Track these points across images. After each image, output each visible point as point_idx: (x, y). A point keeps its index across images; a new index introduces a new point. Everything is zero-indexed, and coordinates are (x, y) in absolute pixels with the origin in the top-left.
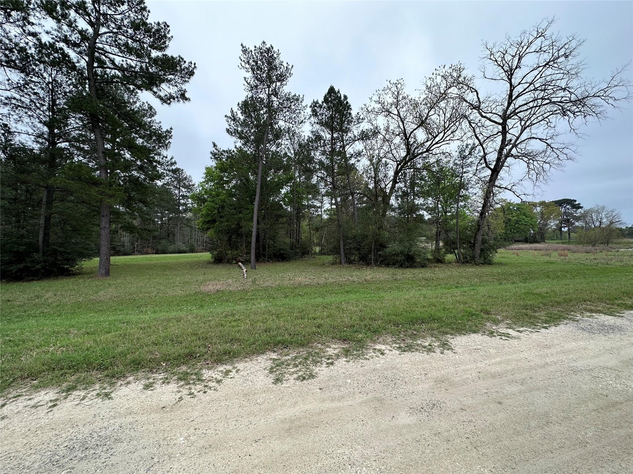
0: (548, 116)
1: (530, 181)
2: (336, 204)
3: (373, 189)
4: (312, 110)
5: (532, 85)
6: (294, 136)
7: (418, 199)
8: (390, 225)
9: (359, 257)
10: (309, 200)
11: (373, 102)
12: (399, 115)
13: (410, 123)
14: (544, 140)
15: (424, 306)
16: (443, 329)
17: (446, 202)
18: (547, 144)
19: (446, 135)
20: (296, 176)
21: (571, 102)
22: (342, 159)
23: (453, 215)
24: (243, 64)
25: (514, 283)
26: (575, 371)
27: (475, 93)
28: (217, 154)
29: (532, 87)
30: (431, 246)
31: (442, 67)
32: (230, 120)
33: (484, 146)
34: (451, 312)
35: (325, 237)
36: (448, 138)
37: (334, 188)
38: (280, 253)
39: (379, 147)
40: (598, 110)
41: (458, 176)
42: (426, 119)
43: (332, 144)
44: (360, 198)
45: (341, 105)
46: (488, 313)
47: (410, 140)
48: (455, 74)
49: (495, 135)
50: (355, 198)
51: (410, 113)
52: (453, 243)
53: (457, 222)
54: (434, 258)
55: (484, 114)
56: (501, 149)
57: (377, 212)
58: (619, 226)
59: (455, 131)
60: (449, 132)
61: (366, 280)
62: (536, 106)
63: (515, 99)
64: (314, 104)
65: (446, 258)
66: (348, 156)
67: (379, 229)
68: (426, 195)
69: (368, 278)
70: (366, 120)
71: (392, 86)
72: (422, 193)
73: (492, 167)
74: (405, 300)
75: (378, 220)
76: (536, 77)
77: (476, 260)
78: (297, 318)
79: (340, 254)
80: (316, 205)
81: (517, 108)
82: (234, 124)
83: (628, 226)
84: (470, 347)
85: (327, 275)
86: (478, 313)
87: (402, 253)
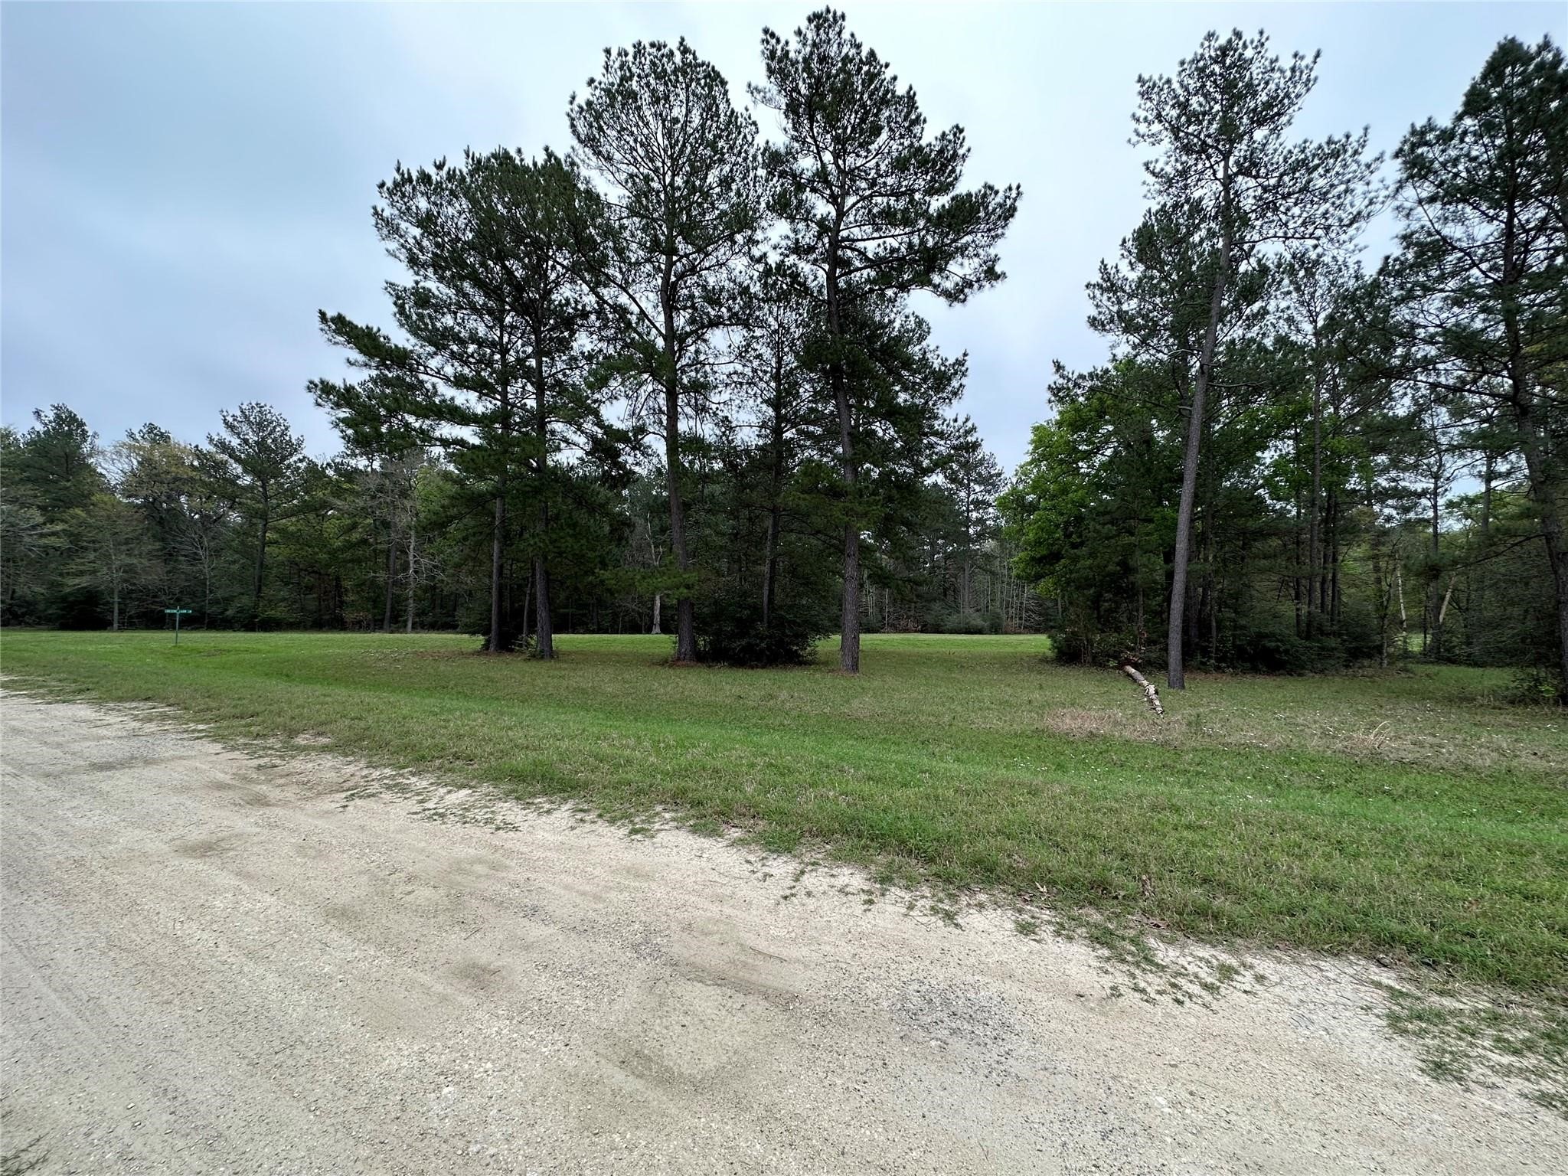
10: (1374, 472)
20: (1321, 400)
24: (1143, 128)
28: (1063, 388)
32: (1098, 293)
37: (1522, 413)
38: (1263, 647)
80: (1407, 489)
82: (1109, 298)
85: (1501, 741)
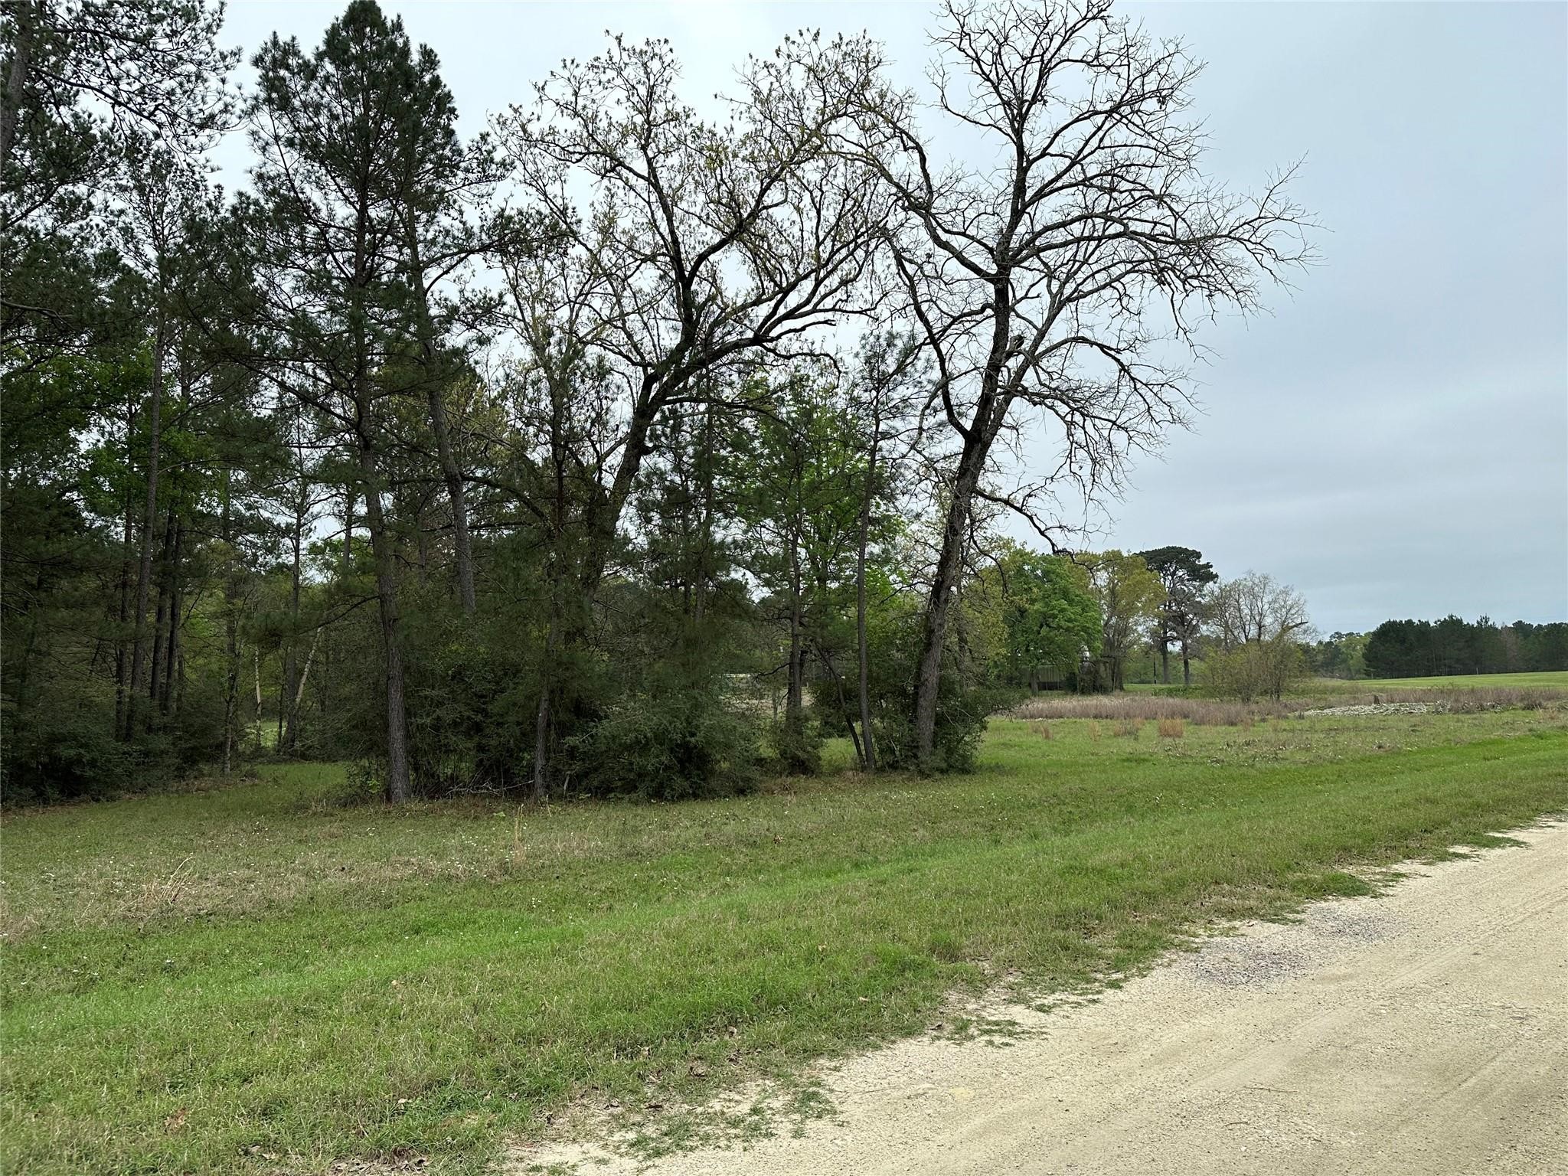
0: (1122, 275)
1: (1075, 484)
2: (373, 519)
3: (546, 466)
4: (265, 78)
5: (1078, 167)
6: (163, 178)
7: (724, 522)
8: (616, 625)
9: (480, 763)
10: (230, 491)
11: (549, 106)
12: (653, 180)
13: (695, 222)
14: (1112, 353)
15: (739, 955)
16: (804, 1039)
17: (824, 539)
18: (1121, 364)
19: (822, 290)
20: (166, 371)
21: (1177, 242)
22: (408, 319)
23: (844, 588)
25: (1036, 837)
26: (1185, 1116)
27: (916, 156)
29: (1076, 173)
30: (770, 708)
31: (808, 37)
33: (944, 347)
34: (833, 967)
35: (313, 675)
36: (828, 303)
37: (365, 447)
38: (55, 759)
39: (572, 294)
40: (1241, 281)
41: (861, 447)
42: (754, 215)
43: (358, 247)
44: (490, 501)
45: (409, 87)
46: (951, 953)
47: (694, 287)
48: (851, 73)
49: (977, 313)
50: (470, 501)
51: (696, 182)
52: (850, 695)
53: (860, 617)
54: (783, 754)
55: (944, 237)
56: (994, 367)
57: (564, 568)
58: (1302, 639)
59: (852, 281)
60: (834, 281)
61: (504, 868)
62: (1090, 238)
63: (1032, 202)
64: (278, 54)
65: (824, 753)
66: (434, 311)
67: (570, 637)
68: (753, 508)
69: (517, 855)
70: (518, 174)
71: (626, 59)
72: (738, 498)
73: (968, 425)
74: (667, 936)
75: (568, 603)
76: (1087, 142)
77: (923, 758)
78: (149, 1085)
79: (386, 753)
80: (268, 521)
81: (1040, 234)
83: (1320, 638)
84: (895, 1094)
85: (315, 860)
86: (924, 956)
87: (660, 737)
